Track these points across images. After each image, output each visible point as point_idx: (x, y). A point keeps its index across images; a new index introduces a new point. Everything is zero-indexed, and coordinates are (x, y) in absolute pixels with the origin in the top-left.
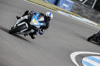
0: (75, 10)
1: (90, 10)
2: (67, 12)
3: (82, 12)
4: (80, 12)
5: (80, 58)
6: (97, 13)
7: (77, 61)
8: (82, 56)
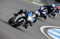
0: (43, 1)
1: (52, 1)
2: (38, 3)
3: (47, 2)
4: (46, 2)
5: (46, 30)
6: (56, 3)
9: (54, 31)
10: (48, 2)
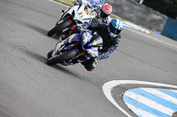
3: (123, 10)
4: (119, 10)
5: (119, 92)
6: (149, 12)
7: (114, 96)
8: (122, 89)
9: (143, 95)
10: (126, 8)
